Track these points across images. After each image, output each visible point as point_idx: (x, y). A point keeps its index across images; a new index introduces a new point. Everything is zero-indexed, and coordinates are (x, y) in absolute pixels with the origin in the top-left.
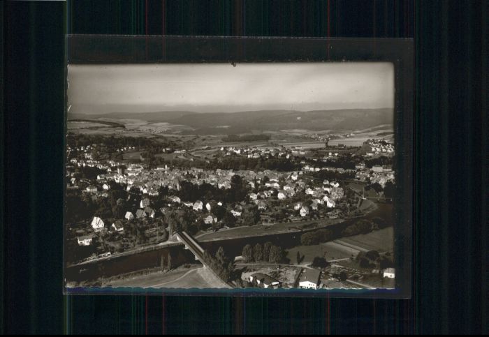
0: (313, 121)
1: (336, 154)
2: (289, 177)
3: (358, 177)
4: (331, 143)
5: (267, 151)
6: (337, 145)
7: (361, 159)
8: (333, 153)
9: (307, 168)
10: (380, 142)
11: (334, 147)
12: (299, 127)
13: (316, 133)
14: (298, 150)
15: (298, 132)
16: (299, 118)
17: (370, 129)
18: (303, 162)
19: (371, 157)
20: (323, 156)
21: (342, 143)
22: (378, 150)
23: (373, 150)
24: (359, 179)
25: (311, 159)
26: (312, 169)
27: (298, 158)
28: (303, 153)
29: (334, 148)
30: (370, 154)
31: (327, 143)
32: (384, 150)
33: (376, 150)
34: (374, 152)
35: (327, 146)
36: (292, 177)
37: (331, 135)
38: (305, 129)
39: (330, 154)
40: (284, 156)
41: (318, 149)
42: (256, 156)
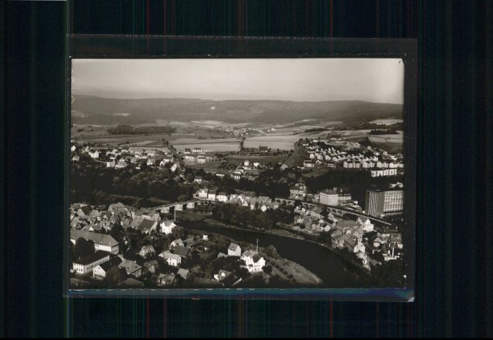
0: (228, 112)
1: (256, 164)
2: (154, 227)
3: (300, 221)
4: (249, 144)
5: (144, 154)
6: (257, 147)
7: (297, 175)
8: (251, 162)
9: (203, 194)
10: (318, 144)
11: (253, 149)
12: (212, 118)
13: (232, 126)
14: (195, 155)
15: (211, 124)
16: (213, 108)
17: (293, 124)
18: (198, 181)
19: (311, 170)
20: (235, 167)
21: (264, 145)
22: (319, 157)
23: (312, 156)
24: (302, 226)
25: (213, 173)
26: (212, 197)
27: (191, 172)
28: (203, 161)
29: (252, 151)
30: (309, 165)
31: (242, 144)
32: (327, 158)
33: (316, 157)
34: (313, 161)
35: (243, 149)
36: (163, 225)
37: (250, 129)
38: (220, 120)
39: (246, 163)
40: (169, 165)
41: (227, 153)
42: (121, 165)
